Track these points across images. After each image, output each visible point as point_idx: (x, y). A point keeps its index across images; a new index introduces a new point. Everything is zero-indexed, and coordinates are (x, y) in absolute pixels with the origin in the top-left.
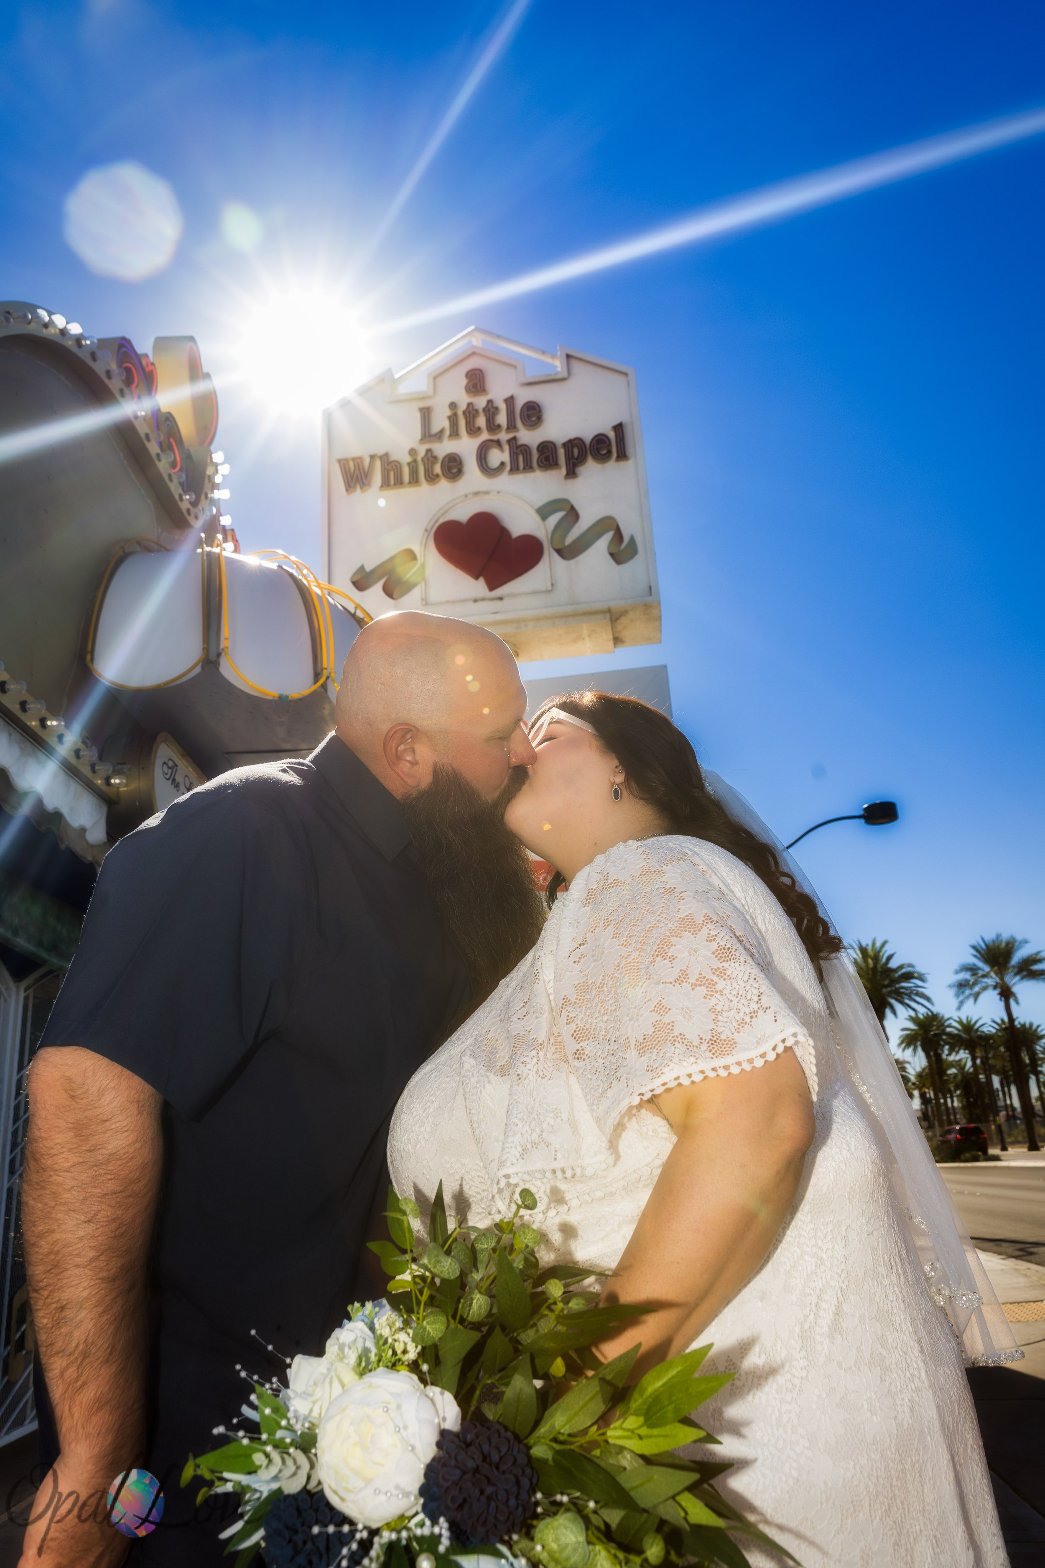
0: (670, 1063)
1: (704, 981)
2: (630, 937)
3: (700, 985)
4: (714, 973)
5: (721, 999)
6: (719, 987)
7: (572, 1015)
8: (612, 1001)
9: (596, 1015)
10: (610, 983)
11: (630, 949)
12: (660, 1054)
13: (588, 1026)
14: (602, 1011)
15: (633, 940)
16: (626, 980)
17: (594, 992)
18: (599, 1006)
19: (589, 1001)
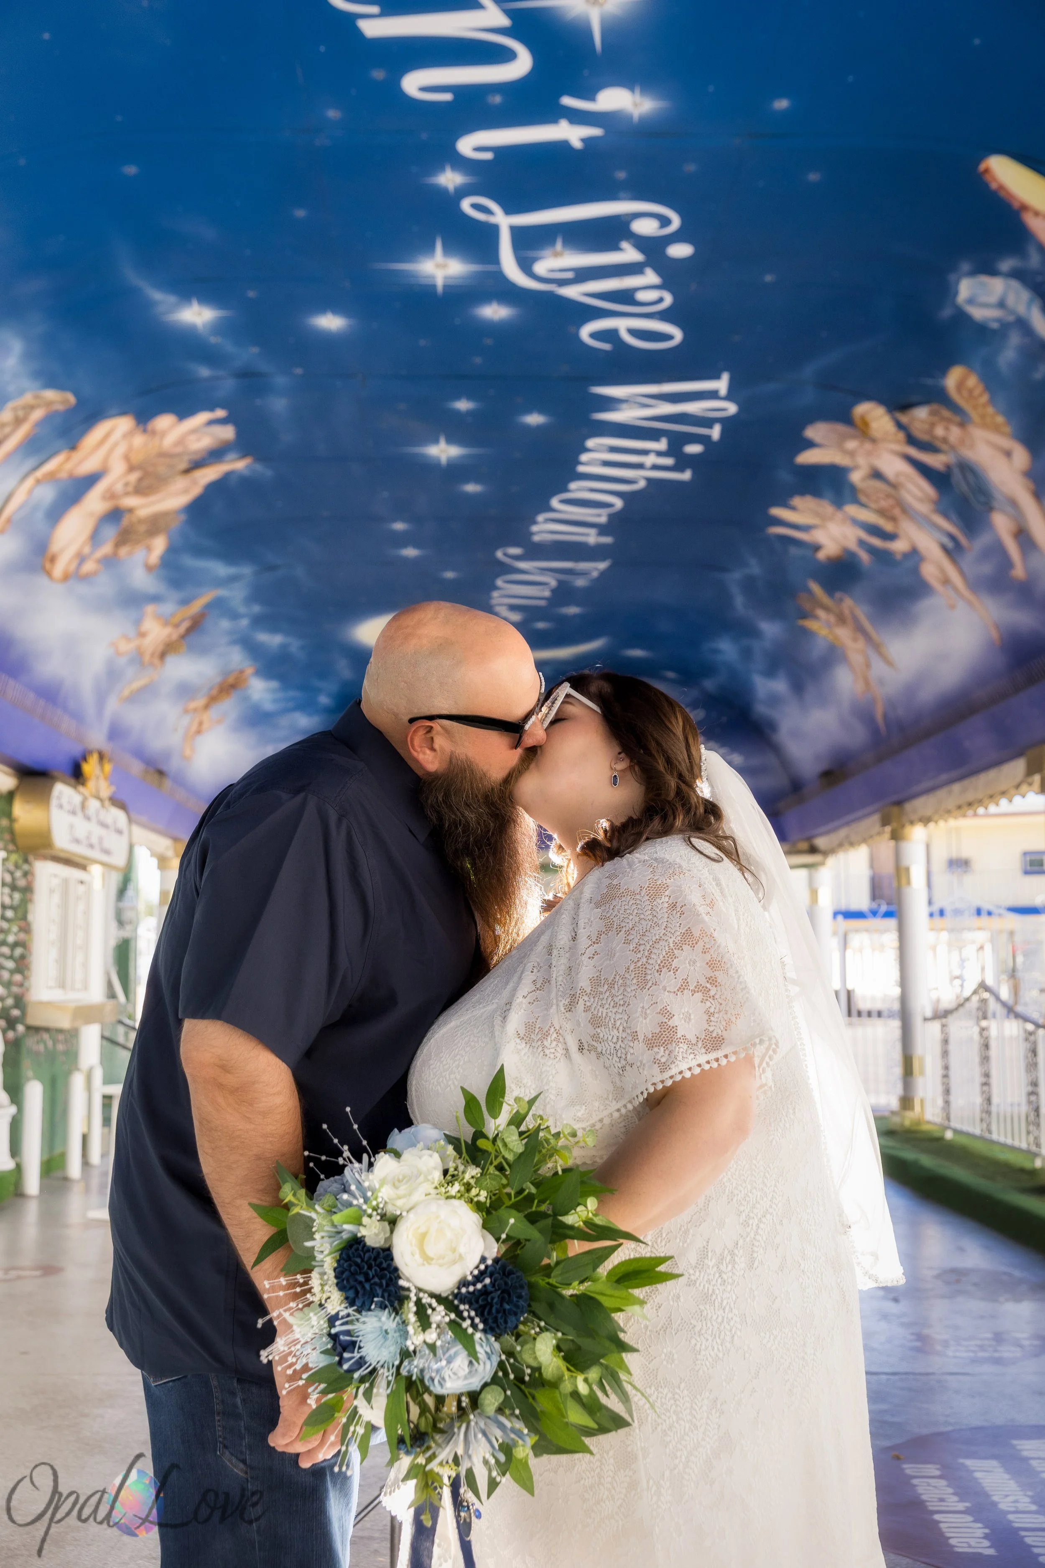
0: (675, 1061)
1: (701, 988)
2: (640, 945)
3: (698, 992)
4: (708, 982)
5: (713, 1003)
6: (712, 993)
7: (588, 1004)
8: (621, 997)
9: (607, 1006)
10: (621, 981)
11: (639, 955)
12: (667, 1052)
13: (600, 1014)
14: (612, 1004)
15: (642, 948)
16: (635, 981)
17: (606, 987)
18: (610, 999)
19: (601, 993)
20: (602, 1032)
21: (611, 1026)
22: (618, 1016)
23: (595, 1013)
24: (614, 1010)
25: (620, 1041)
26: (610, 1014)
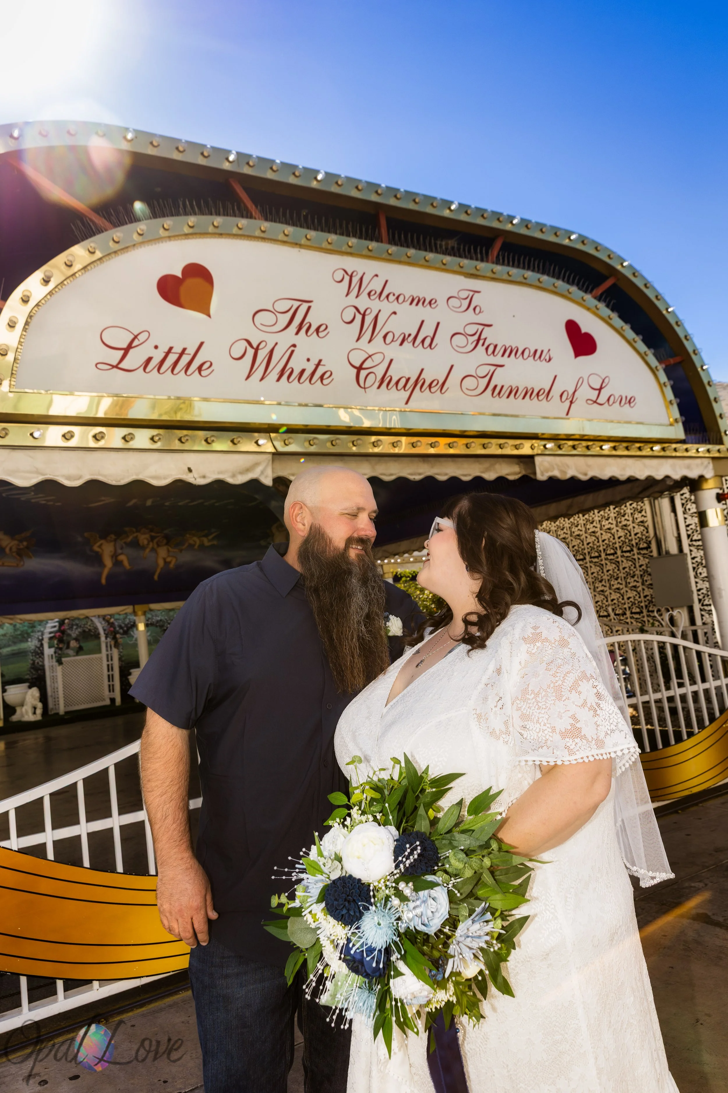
0: (579, 749)
1: (592, 707)
4: (596, 705)
5: (599, 719)
6: (598, 713)
7: (519, 706)
8: (544, 703)
9: (533, 708)
10: (544, 693)
11: (557, 679)
12: (574, 743)
13: (528, 713)
14: (537, 707)
15: (558, 675)
16: (554, 694)
17: (533, 696)
18: (535, 703)
19: (529, 699)
20: (529, 725)
21: (535, 721)
22: (541, 715)
23: (525, 712)
24: (539, 711)
25: (541, 732)
26: (535, 714)
